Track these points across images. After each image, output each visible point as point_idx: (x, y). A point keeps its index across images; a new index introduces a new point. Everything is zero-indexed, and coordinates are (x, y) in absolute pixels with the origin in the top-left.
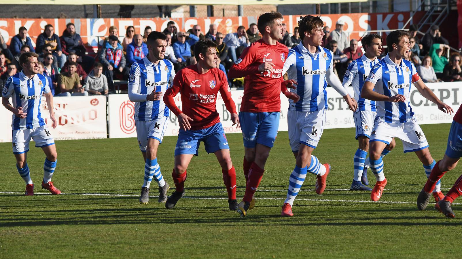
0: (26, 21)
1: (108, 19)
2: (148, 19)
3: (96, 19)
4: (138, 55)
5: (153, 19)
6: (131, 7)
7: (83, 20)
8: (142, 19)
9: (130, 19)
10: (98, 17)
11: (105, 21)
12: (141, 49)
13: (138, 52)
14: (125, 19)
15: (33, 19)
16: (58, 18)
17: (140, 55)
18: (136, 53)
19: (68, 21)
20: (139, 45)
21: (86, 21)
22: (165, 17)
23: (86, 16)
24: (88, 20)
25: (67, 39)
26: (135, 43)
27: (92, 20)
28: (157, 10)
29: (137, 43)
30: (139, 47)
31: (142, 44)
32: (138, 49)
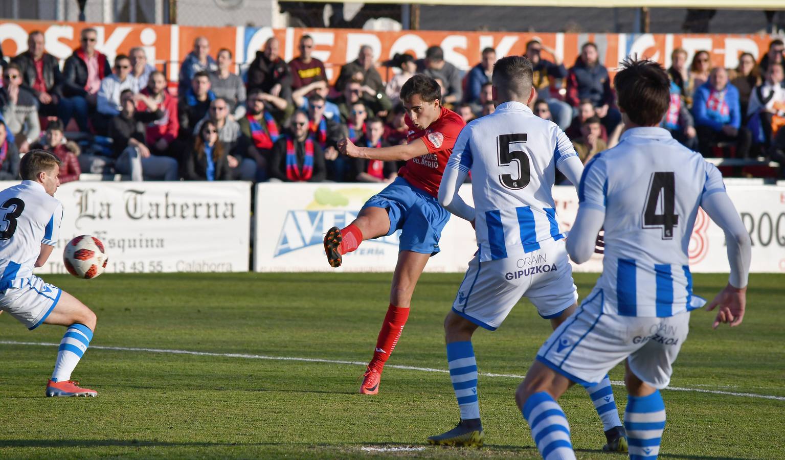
0: (502, 37)
1: (661, 36)
2: (743, 35)
3: (636, 36)
4: (715, 108)
5: (752, 36)
6: (709, 13)
7: (613, 36)
8: (729, 35)
9: (707, 35)
10: (643, 31)
11: (656, 40)
12: (721, 96)
13: (717, 101)
14: (697, 35)
15: (516, 33)
16: (563, 31)
17: (720, 107)
18: (711, 103)
19: (583, 38)
20: (719, 87)
21: (617, 40)
22: (778, 32)
23: (618, 29)
24: (622, 38)
25: (580, 73)
26: (711, 86)
27: (630, 36)
28: (763, 19)
29: (715, 83)
30: (719, 91)
31: (726, 86)
32: (716, 95)
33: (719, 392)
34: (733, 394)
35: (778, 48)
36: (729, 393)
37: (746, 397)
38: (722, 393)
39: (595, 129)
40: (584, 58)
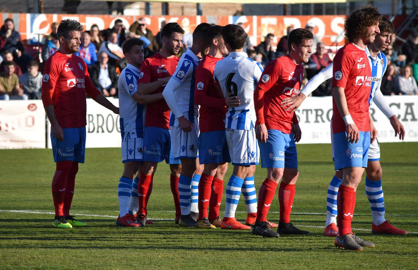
1: (50, 15)
2: (96, 15)
3: (36, 15)
4: (84, 57)
5: (101, 16)
6: (77, 2)
7: (23, 15)
8: (88, 15)
9: (76, 15)
10: (40, 12)
11: (47, 17)
12: (87, 50)
13: (85, 53)
14: (70, 15)
17: (87, 56)
20: (86, 45)
21: (25, 17)
22: (116, 13)
24: (28, 16)
27: (32, 15)
28: (107, 7)
30: (86, 47)
31: (89, 45)
32: (84, 50)
33: (78, 214)
34: (86, 215)
35: (119, 24)
36: (84, 215)
37: (92, 216)
38: (80, 215)
39: (12, 68)
40: (6, 27)
